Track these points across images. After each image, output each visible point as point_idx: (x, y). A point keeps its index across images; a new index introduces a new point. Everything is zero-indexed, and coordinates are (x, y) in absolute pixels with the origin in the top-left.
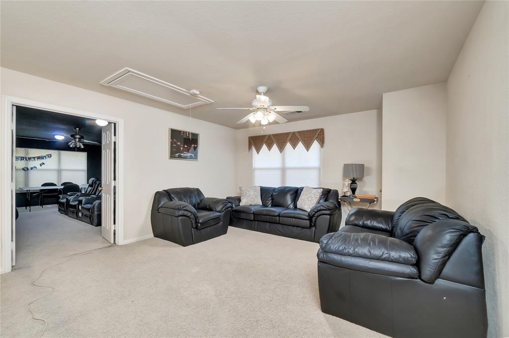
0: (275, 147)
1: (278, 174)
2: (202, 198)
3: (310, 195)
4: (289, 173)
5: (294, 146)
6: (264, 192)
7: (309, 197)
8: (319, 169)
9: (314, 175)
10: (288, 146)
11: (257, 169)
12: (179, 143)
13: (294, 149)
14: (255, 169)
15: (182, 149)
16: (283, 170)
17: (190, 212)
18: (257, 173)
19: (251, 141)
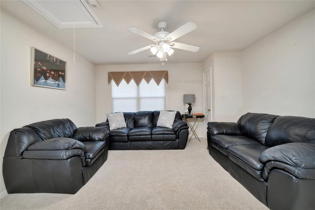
0: (132, 82)
1: (134, 102)
2: (75, 129)
3: (169, 116)
4: (143, 101)
5: (148, 81)
6: (127, 116)
7: (168, 118)
8: (165, 98)
9: (161, 102)
10: (143, 81)
11: (115, 98)
12: (45, 68)
13: (148, 84)
14: (113, 99)
15: (48, 75)
16: (138, 99)
17: (80, 149)
18: (115, 102)
19: (111, 76)
